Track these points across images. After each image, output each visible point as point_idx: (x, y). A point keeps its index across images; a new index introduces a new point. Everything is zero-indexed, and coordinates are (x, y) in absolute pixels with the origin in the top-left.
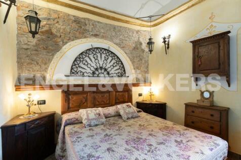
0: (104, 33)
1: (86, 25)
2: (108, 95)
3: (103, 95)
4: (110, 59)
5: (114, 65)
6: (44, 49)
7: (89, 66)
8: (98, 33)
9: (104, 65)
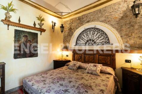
0: (93, 18)
1: (83, 18)
2: (93, 56)
3: (89, 56)
4: (96, 33)
5: (99, 37)
6: (69, 36)
7: (84, 39)
8: (89, 20)
9: (92, 38)
